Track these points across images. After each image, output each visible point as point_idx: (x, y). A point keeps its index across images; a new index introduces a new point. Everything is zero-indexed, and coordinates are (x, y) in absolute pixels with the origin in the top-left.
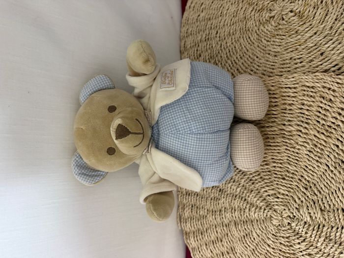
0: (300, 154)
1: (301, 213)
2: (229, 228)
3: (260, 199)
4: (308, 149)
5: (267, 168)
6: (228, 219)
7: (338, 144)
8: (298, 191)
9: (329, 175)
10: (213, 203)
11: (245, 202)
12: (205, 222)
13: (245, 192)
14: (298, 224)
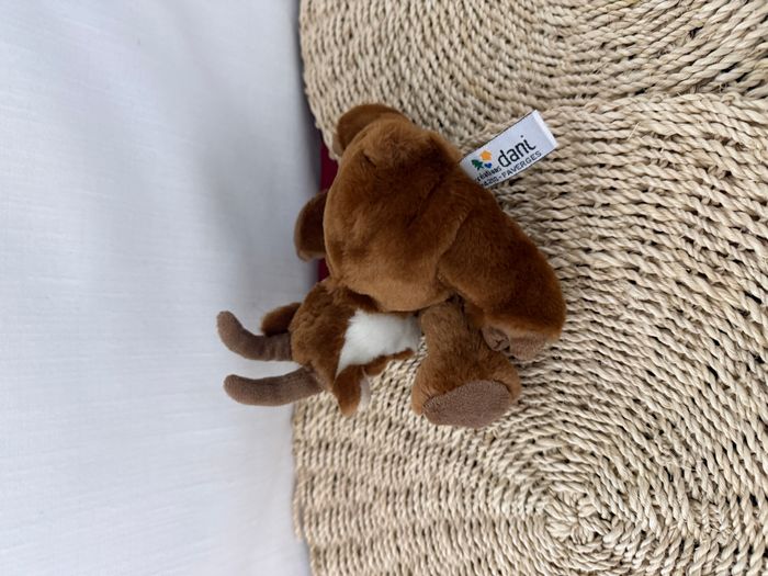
0: (633, 336)
1: (633, 506)
2: (432, 540)
4: (657, 322)
5: (537, 376)
6: (430, 516)
7: (746, 308)
8: (624, 443)
9: (717, 397)
10: (391, 470)
11: (475, 470)
12: (367, 522)
13: (475, 441)
14: (623, 538)
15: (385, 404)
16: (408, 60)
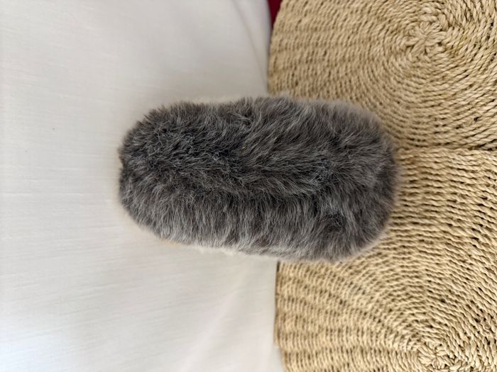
3: (403, 324)
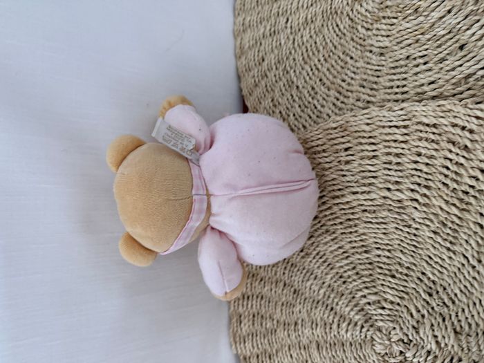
0: (420, 236)
1: (422, 335)
2: (309, 352)
4: (433, 229)
5: (367, 258)
7: (480, 222)
8: (416, 299)
10: (286, 311)
11: (332, 312)
12: (274, 340)
13: (332, 296)
14: (417, 354)
15: (282, 273)
16: (295, 71)
